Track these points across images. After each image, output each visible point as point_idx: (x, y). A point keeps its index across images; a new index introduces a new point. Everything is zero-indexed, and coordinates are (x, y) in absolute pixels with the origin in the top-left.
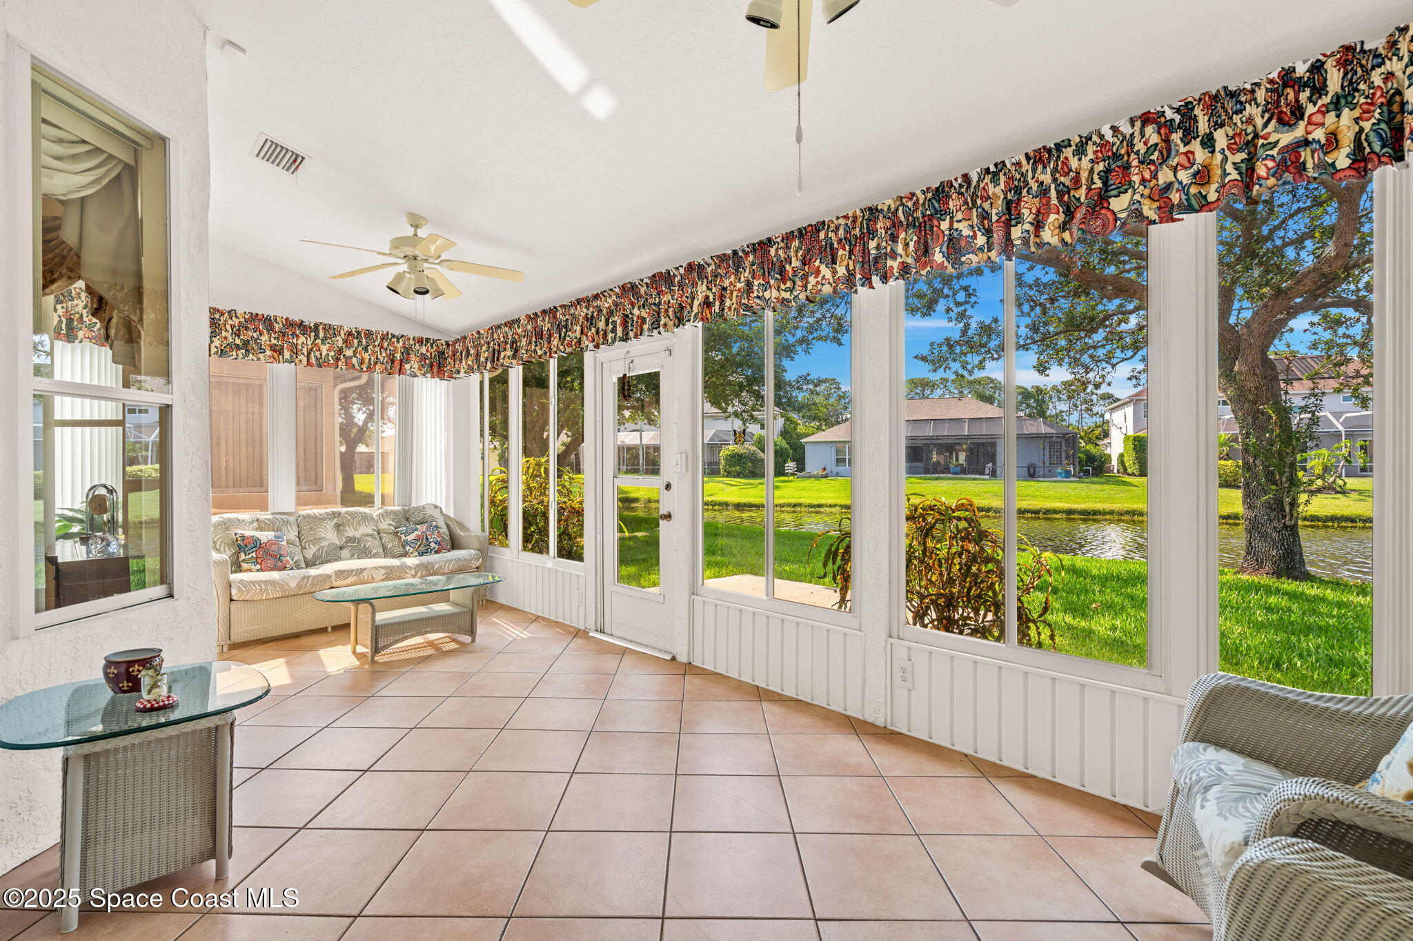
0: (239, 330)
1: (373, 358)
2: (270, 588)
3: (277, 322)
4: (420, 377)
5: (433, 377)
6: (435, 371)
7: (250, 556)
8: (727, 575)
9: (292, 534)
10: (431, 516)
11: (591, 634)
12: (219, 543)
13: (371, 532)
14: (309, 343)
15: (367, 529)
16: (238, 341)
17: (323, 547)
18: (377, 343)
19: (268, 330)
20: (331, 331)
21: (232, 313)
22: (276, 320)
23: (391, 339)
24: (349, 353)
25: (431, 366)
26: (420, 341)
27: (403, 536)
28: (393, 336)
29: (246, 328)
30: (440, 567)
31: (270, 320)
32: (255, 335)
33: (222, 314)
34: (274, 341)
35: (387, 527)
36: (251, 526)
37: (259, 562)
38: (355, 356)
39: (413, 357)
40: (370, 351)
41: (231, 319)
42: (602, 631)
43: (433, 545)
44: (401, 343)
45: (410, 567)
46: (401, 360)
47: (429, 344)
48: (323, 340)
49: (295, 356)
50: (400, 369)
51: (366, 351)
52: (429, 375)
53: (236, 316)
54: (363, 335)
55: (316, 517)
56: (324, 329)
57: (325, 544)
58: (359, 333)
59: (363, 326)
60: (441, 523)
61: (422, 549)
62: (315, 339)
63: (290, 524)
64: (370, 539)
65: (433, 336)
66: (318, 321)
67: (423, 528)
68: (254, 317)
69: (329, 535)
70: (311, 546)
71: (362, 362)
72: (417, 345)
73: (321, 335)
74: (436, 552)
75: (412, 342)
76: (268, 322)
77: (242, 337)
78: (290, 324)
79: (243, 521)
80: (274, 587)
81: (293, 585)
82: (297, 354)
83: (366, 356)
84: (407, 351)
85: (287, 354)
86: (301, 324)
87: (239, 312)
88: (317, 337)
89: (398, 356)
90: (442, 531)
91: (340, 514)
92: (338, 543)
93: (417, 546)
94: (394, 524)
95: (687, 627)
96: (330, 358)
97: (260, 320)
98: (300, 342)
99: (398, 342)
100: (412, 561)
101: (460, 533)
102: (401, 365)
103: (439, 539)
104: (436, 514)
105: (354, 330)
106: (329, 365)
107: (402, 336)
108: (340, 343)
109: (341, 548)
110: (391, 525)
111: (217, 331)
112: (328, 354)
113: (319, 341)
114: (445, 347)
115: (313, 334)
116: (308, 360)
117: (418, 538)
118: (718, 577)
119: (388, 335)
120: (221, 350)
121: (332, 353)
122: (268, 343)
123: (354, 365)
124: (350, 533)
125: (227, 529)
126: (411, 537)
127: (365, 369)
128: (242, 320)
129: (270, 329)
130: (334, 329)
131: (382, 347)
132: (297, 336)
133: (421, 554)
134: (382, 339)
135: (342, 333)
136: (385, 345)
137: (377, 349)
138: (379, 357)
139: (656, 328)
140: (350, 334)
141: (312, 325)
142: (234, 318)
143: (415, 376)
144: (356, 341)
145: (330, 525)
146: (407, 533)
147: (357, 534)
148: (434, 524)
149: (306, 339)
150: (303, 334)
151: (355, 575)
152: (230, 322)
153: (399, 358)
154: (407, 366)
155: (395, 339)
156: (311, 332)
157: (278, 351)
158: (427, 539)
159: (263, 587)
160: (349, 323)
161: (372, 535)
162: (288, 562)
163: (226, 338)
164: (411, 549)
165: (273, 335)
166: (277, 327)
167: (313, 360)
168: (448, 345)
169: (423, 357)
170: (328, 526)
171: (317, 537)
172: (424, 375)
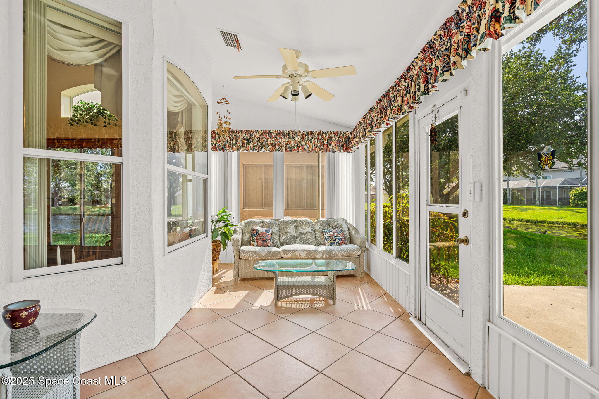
0: (259, 139)
1: (314, 145)
2: (254, 255)
3: (273, 133)
4: (337, 152)
5: (344, 152)
6: (345, 148)
7: (254, 238)
8: (561, 284)
9: (275, 229)
10: (340, 224)
11: (411, 319)
12: (246, 231)
13: (310, 231)
14: (286, 141)
15: (308, 229)
16: (259, 144)
17: (288, 237)
18: (316, 137)
19: (270, 137)
20: (295, 133)
21: (257, 132)
22: (273, 132)
23: (322, 134)
24: (303, 143)
25: (343, 146)
26: (336, 133)
27: (324, 234)
28: (323, 133)
29: (262, 137)
30: (336, 253)
31: (271, 133)
32: (265, 140)
33: (254, 133)
34: (272, 142)
35: (319, 229)
36: (260, 225)
37: (257, 241)
38: (306, 145)
39: (333, 142)
40: (312, 141)
41: (257, 134)
42: (419, 319)
43: (338, 240)
44: (327, 136)
45: (320, 252)
46: (327, 145)
47: (341, 135)
48: (292, 139)
49: (280, 148)
50: (327, 149)
51: (311, 142)
52: (342, 151)
53: (258, 133)
54: (309, 134)
55: (286, 222)
56: (293, 133)
57: (289, 235)
58: (307, 133)
59: (309, 130)
60: (345, 229)
61: (332, 242)
62: (289, 139)
63: (275, 225)
64: (310, 235)
65: (344, 130)
66: (290, 130)
67: (334, 231)
68: (265, 132)
69: (292, 231)
70: (283, 236)
71: (309, 147)
72: (335, 136)
73: (291, 136)
74: (339, 244)
75: (333, 134)
76: (270, 133)
77: (261, 142)
78: (279, 133)
79: (257, 222)
80: (255, 254)
81: (264, 254)
82: (281, 147)
83: (311, 144)
84: (330, 139)
85: (277, 147)
86: (283, 133)
87: (260, 130)
88: (289, 138)
89: (326, 142)
90: (345, 233)
91: (297, 221)
92: (295, 235)
93: (329, 240)
94: (322, 227)
95: (481, 351)
96: (295, 147)
97: (267, 133)
98: (282, 141)
99: (326, 135)
100: (322, 248)
101: (354, 234)
102: (327, 147)
103: (341, 237)
104: (343, 224)
105: (305, 132)
106: (294, 150)
107: (328, 132)
108: (300, 139)
109: (297, 238)
110: (320, 228)
111: (252, 140)
112: (294, 145)
113: (290, 139)
114: (350, 135)
115: (288, 136)
116: (286, 149)
117: (331, 236)
118: (550, 285)
119: (321, 132)
120: (253, 148)
121: (296, 144)
122: (270, 143)
123: (305, 149)
124: (301, 231)
125: (249, 225)
126: (328, 235)
127: (311, 151)
128: (261, 134)
129: (271, 137)
130: (297, 133)
131: (318, 139)
132: (282, 138)
133: (331, 245)
134: (318, 135)
135: (300, 135)
136: (320, 137)
137: (316, 140)
138: (317, 144)
139: (448, 71)
140: (304, 134)
141: (287, 132)
142: (258, 134)
143: (335, 152)
144: (306, 137)
145: (292, 226)
146: (326, 233)
147: (305, 231)
148: (341, 229)
149: (285, 139)
150: (284, 137)
151: (292, 253)
152: (256, 136)
153: (326, 143)
154: (330, 147)
155: (324, 134)
156: (287, 136)
157: (273, 145)
158: (335, 237)
159: (251, 254)
160: (302, 129)
161: (310, 233)
162: (269, 242)
163: (255, 143)
164: (327, 242)
165: (272, 139)
166: (273, 135)
167: (288, 148)
168: (351, 133)
169: (339, 142)
170: (291, 227)
171: (286, 232)
172: (338, 150)
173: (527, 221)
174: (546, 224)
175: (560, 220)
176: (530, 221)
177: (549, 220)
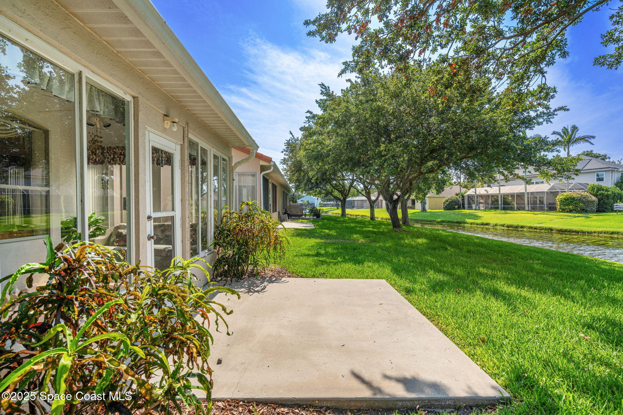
173: (508, 227)
174: (525, 229)
175: (538, 225)
176: (511, 226)
177: (529, 225)
